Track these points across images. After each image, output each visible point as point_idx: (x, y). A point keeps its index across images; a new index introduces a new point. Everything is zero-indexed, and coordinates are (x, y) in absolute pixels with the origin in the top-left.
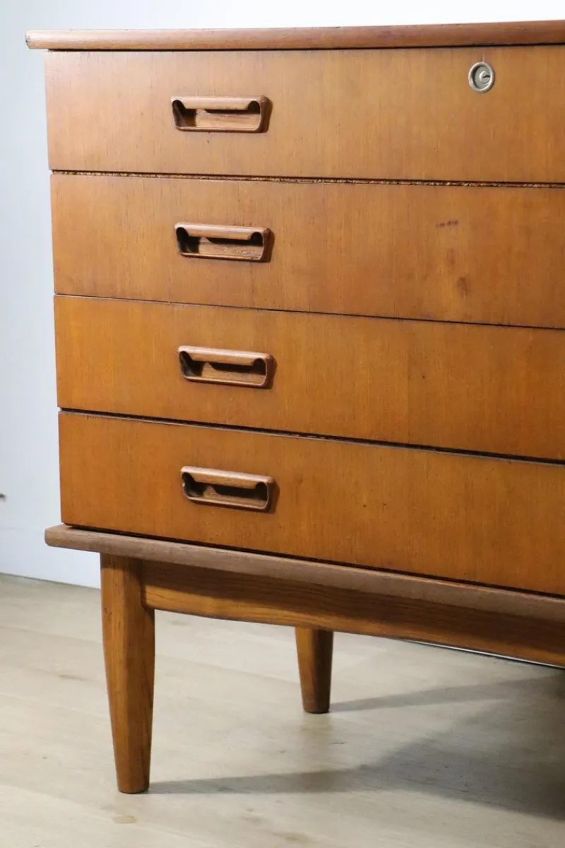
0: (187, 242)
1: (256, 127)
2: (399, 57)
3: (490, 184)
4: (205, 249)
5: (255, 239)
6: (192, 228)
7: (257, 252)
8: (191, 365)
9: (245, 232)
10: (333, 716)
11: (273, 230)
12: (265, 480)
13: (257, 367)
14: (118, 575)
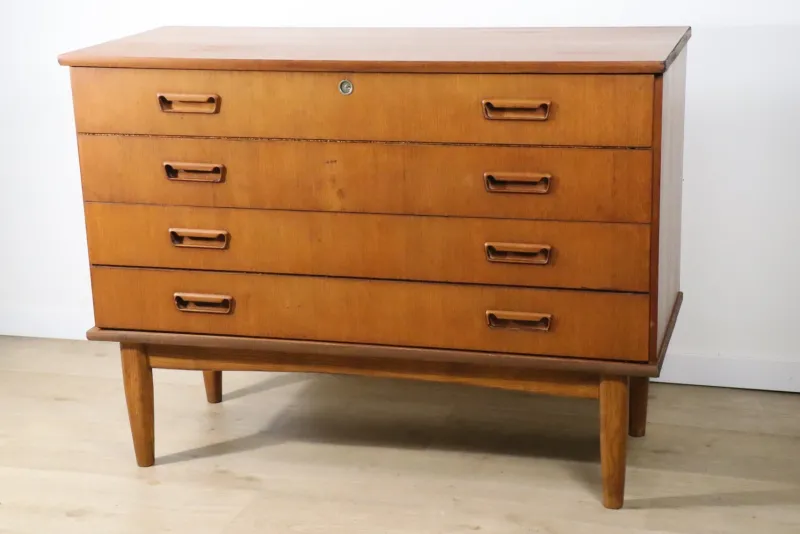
0: (171, 172)
1: (213, 110)
2: (298, 77)
3: (352, 141)
4: (181, 176)
5: (216, 170)
6: (174, 165)
7: (218, 177)
8: (177, 238)
9: (210, 166)
10: (225, 403)
11: (226, 165)
12: (228, 297)
13: (221, 238)
14: (133, 353)
